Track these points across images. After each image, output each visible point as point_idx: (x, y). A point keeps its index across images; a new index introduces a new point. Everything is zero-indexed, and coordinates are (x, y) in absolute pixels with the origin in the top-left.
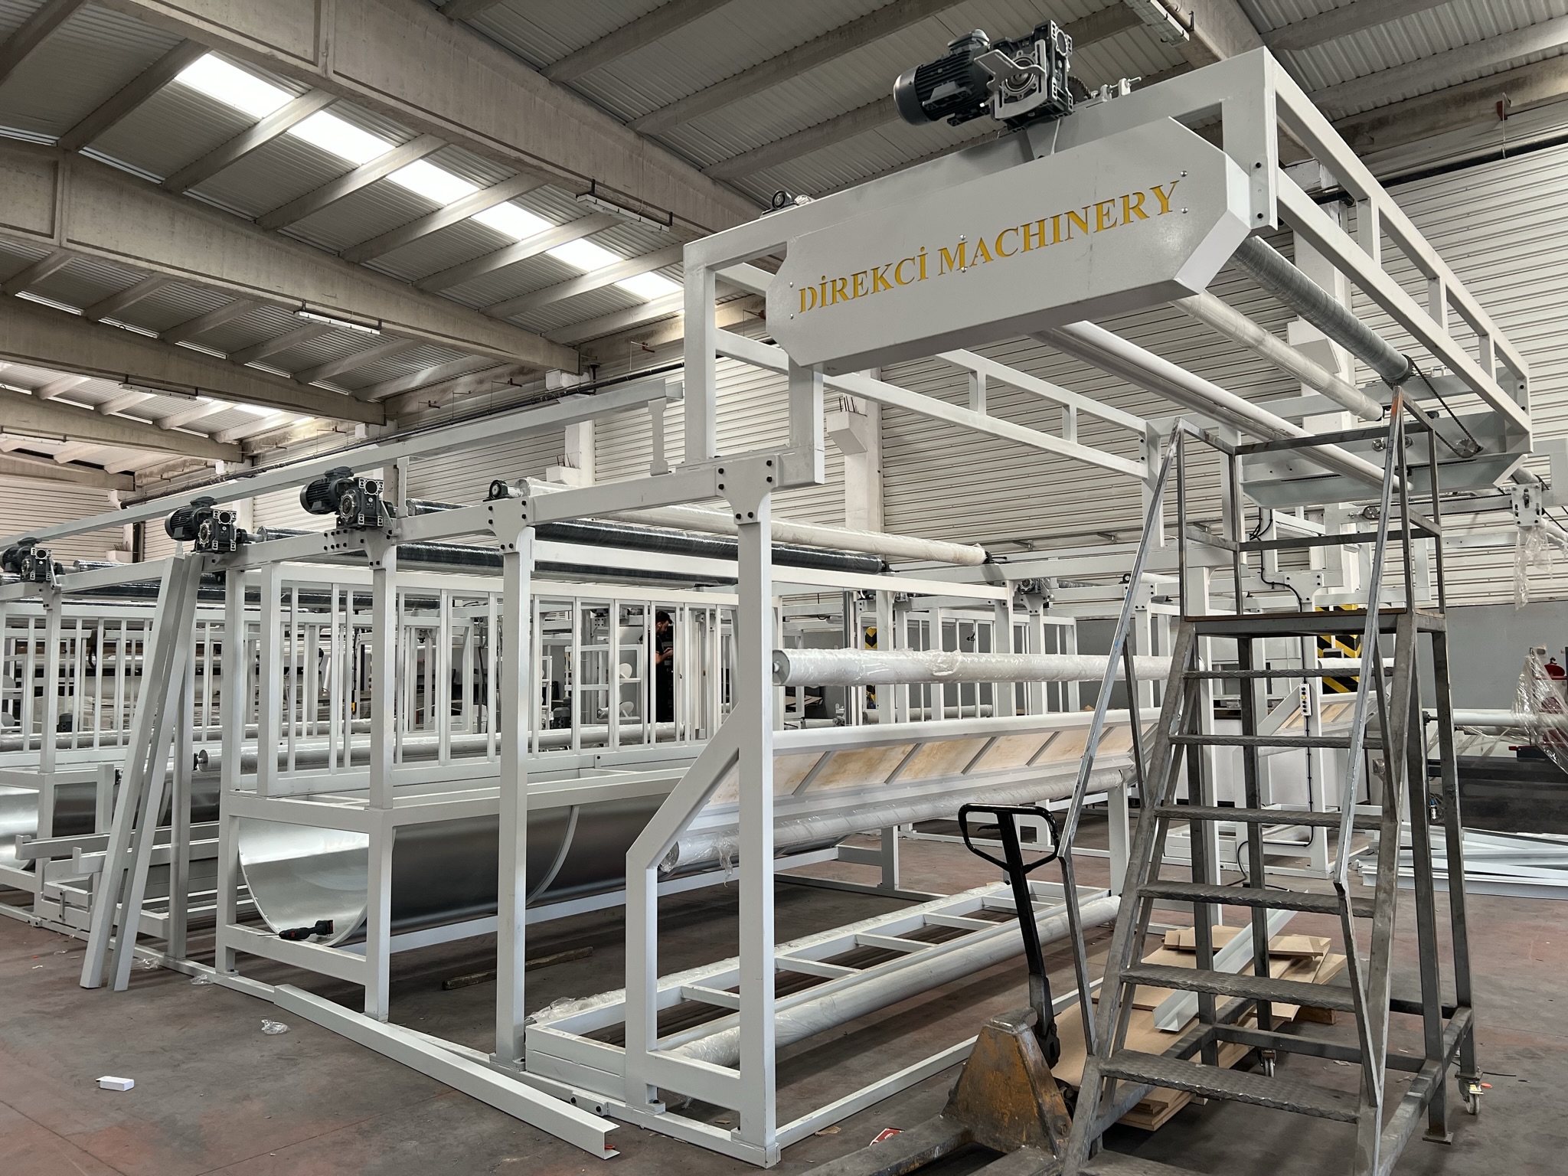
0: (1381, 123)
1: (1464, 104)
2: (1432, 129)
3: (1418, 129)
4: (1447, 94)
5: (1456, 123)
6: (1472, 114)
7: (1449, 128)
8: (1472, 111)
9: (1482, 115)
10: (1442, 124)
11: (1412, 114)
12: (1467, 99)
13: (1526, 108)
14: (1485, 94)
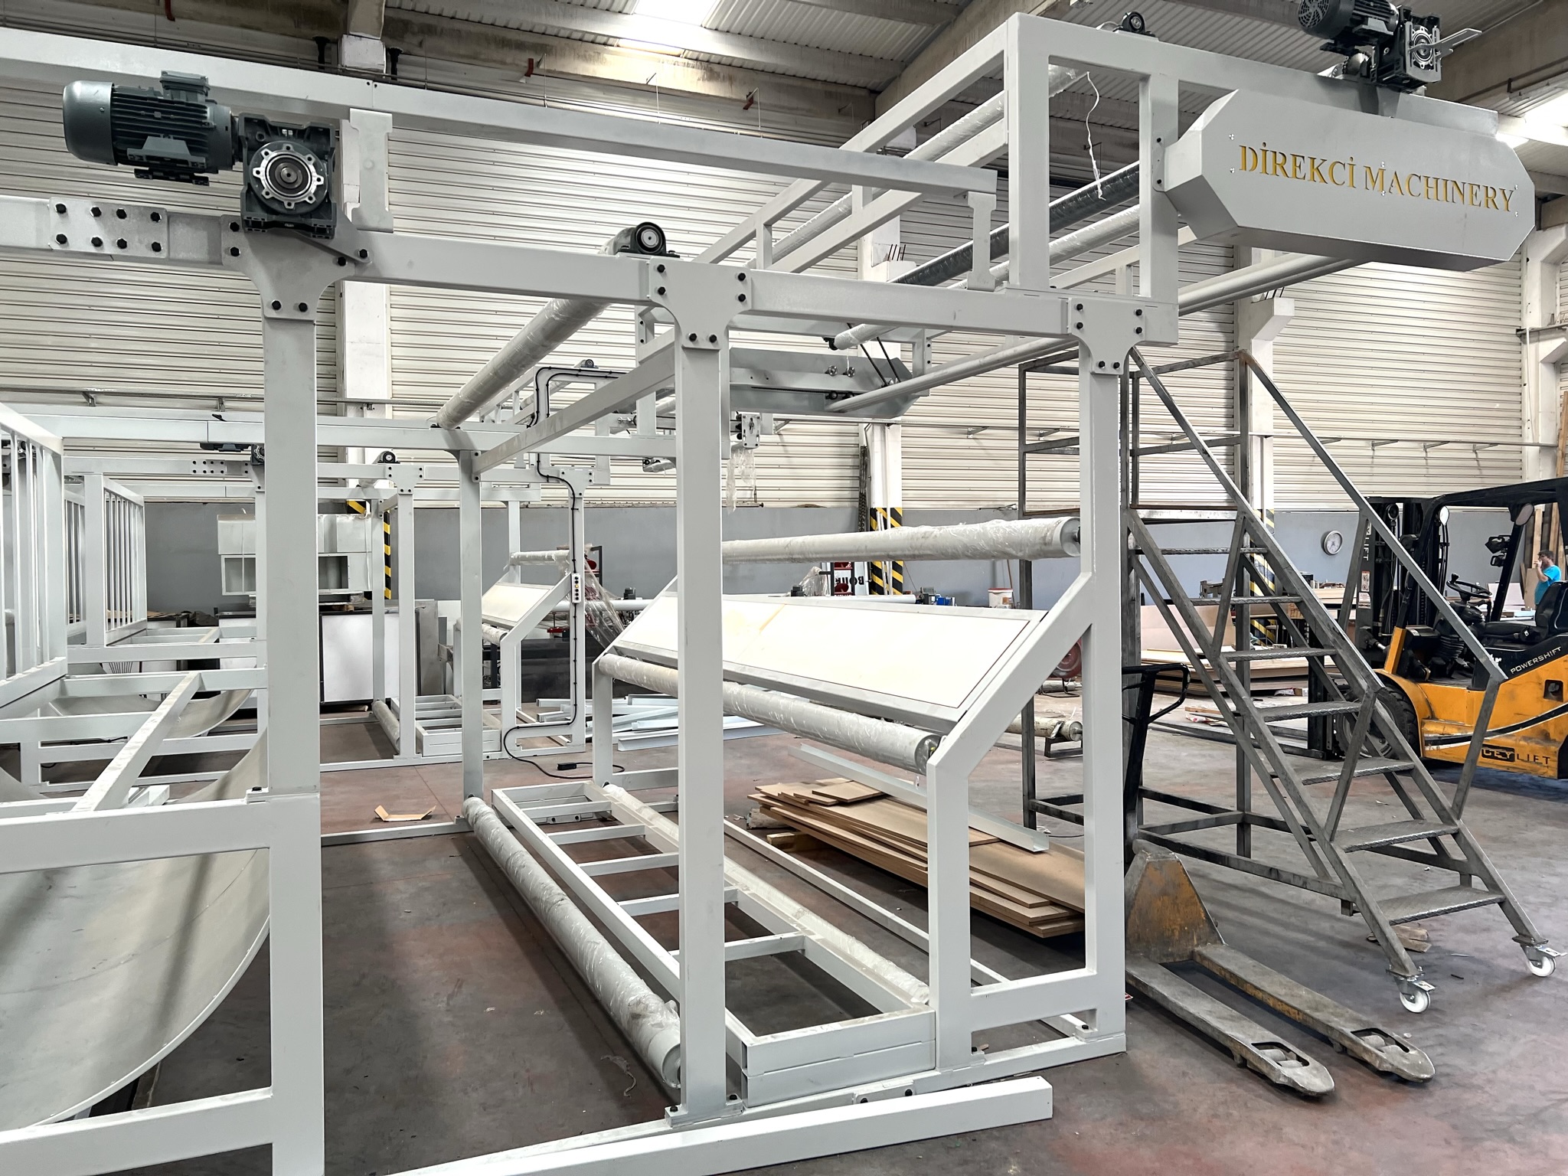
0: (429, 30)
1: (503, 47)
2: (473, 58)
3: (462, 52)
4: (490, 31)
5: (495, 61)
6: (509, 60)
7: (487, 64)
8: (510, 56)
9: (517, 65)
10: (482, 57)
11: (458, 35)
12: (504, 43)
13: (552, 74)
14: (520, 46)
